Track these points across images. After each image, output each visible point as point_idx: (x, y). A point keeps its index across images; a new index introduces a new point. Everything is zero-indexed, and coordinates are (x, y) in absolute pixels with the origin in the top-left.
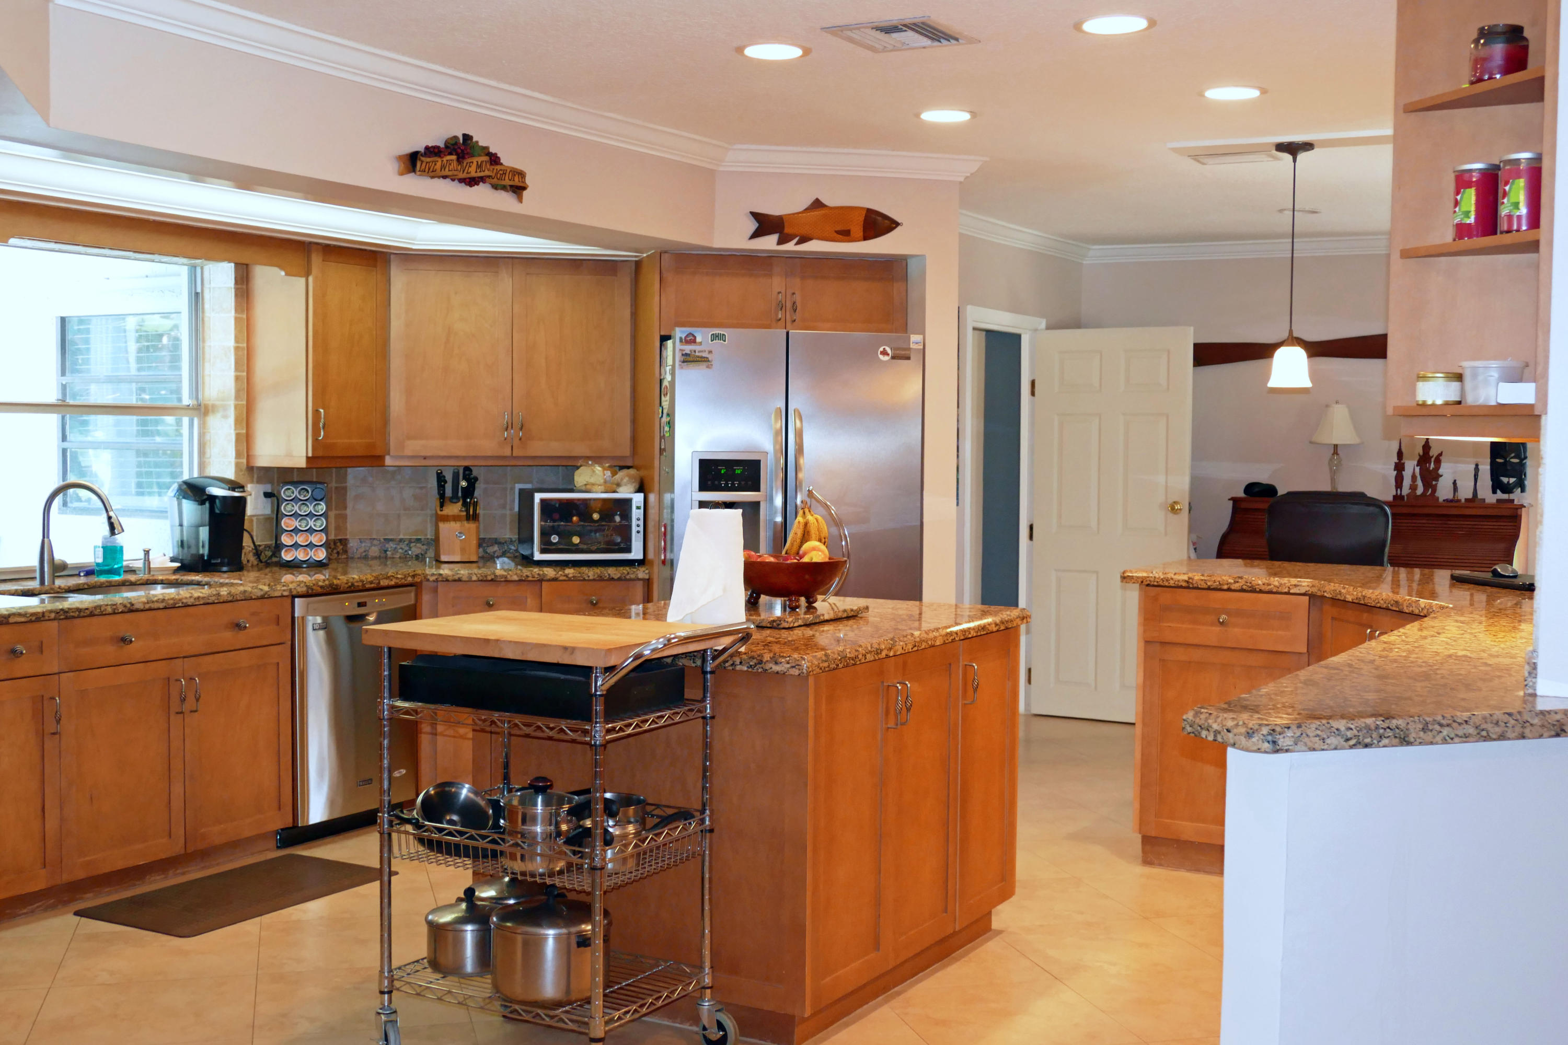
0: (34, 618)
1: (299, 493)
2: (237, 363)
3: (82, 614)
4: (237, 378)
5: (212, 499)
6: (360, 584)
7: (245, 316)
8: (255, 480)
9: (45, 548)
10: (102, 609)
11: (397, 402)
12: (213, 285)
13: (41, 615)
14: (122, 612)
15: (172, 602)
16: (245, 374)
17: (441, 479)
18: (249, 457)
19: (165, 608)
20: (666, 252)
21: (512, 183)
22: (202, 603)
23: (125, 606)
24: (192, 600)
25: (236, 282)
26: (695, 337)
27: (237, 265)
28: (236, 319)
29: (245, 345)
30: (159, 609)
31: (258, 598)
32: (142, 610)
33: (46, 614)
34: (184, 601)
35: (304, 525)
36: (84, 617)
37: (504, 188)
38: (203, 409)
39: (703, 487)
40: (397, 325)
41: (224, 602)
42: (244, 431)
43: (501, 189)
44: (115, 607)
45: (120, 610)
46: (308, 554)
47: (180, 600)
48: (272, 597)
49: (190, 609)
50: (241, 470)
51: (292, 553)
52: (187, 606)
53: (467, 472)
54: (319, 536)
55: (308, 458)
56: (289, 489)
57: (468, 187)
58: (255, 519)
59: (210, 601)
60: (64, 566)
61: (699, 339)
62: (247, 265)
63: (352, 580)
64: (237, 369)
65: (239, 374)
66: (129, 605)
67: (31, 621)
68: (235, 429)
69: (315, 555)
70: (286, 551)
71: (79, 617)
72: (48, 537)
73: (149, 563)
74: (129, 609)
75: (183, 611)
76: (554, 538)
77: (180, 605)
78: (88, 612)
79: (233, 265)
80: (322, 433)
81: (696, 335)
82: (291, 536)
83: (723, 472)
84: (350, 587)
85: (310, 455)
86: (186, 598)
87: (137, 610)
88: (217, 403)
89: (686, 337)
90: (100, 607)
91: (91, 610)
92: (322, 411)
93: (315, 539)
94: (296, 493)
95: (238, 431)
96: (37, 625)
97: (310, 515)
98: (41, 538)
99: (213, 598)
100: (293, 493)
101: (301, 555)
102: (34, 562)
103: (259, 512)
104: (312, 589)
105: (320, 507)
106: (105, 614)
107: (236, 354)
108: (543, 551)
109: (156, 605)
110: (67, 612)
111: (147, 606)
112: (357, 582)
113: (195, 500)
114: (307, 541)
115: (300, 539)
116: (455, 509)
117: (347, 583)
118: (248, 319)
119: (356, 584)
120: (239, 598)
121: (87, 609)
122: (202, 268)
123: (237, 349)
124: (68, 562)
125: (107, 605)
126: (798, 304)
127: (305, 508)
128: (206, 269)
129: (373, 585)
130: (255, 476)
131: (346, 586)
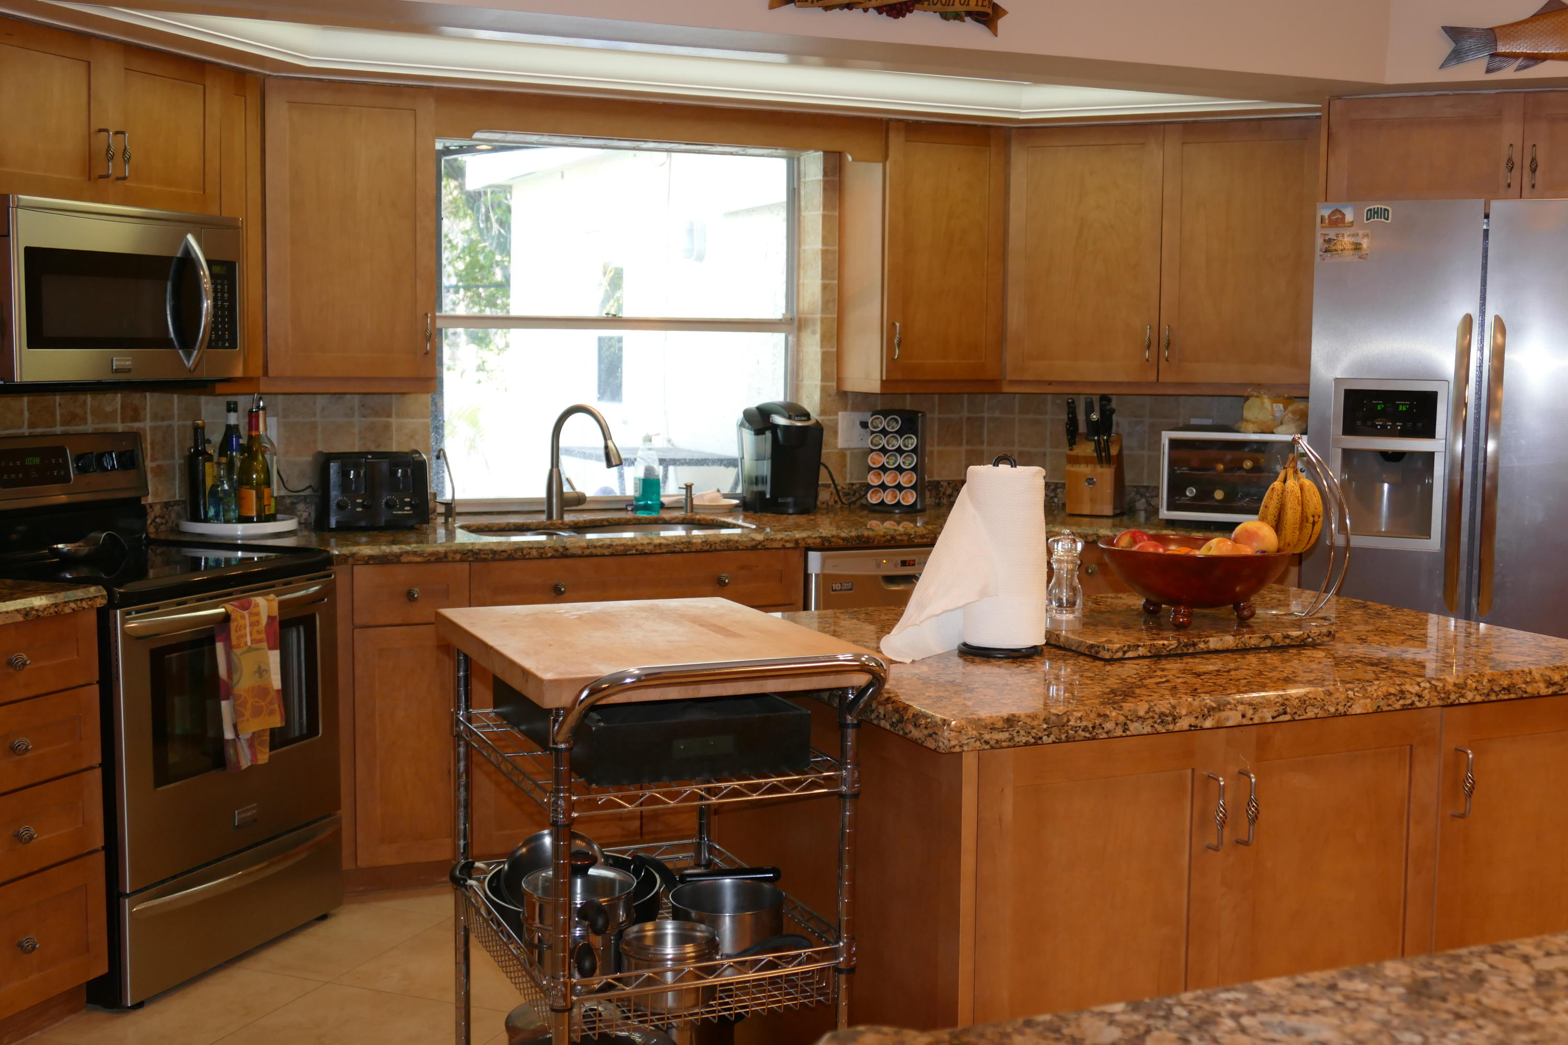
0: (433, 559)
1: (888, 424)
2: (824, 269)
3: (497, 556)
4: (825, 287)
5: (774, 427)
6: (905, 538)
7: (837, 213)
8: (849, 407)
9: (555, 478)
10: (525, 552)
11: (1016, 317)
12: (807, 179)
13: (442, 555)
14: (552, 557)
15: (622, 548)
16: (836, 282)
17: (1072, 409)
18: (839, 380)
19: (612, 555)
20: (1339, 97)
21: (965, 8)
22: (664, 551)
23: (556, 550)
24: (651, 547)
25: (825, 174)
26: (1344, 215)
27: (826, 153)
28: (824, 217)
29: (837, 248)
30: (603, 555)
31: (747, 549)
32: (580, 556)
33: (450, 556)
34: (640, 548)
35: (891, 462)
36: (500, 560)
37: (958, 17)
38: (796, 323)
39: (1349, 429)
40: (1016, 218)
41: (696, 552)
42: (835, 350)
43: (955, 19)
44: (542, 551)
45: (549, 555)
46: (896, 497)
47: (634, 546)
48: (768, 549)
49: (652, 558)
50: (830, 395)
51: (879, 494)
52: (642, 553)
53: (1104, 402)
54: (909, 475)
55: (882, 381)
56: (878, 418)
57: (891, 19)
58: (848, 453)
59: (677, 549)
60: (580, 499)
61: (1349, 217)
62: (840, 153)
63: (892, 532)
64: (824, 276)
65: (827, 282)
66: (561, 550)
67: (429, 562)
68: (822, 347)
69: (903, 499)
70: (873, 492)
71: (493, 560)
72: (557, 466)
73: (692, 500)
74: (562, 554)
75: (641, 558)
76: (1192, 492)
77: (634, 552)
78: (505, 555)
79: (821, 153)
80: (897, 352)
81: (1344, 211)
82: (879, 474)
83: (1379, 408)
84: (889, 541)
85: (884, 378)
86: (642, 544)
87: (573, 556)
88: (808, 316)
89: (1329, 216)
90: (522, 549)
91: (509, 552)
92: (898, 324)
93: (903, 479)
94: (884, 423)
95: (825, 350)
96: (440, 567)
97: (899, 451)
98: (549, 467)
99: (681, 546)
100: (881, 423)
101: (889, 498)
102: (542, 493)
103: (853, 445)
104: (830, 542)
105: (910, 441)
106: (529, 559)
107: (823, 259)
108: (1171, 507)
109: (599, 551)
110: (477, 554)
111: (587, 552)
112: (901, 535)
113: (751, 430)
114: (895, 481)
115: (887, 479)
116: (1087, 449)
117: (884, 536)
118: (840, 216)
119: (898, 538)
120: (718, 548)
121: (504, 551)
122: (799, 159)
123: (824, 252)
124: (587, 495)
125: (531, 548)
126: (1540, 159)
127: (894, 442)
128: (802, 159)
129: (925, 540)
130: (850, 402)
131: (883, 539)
